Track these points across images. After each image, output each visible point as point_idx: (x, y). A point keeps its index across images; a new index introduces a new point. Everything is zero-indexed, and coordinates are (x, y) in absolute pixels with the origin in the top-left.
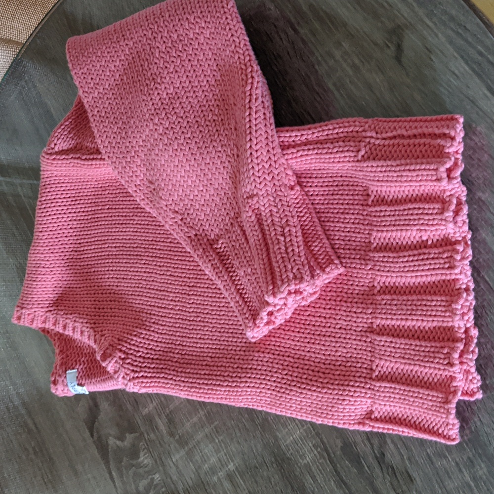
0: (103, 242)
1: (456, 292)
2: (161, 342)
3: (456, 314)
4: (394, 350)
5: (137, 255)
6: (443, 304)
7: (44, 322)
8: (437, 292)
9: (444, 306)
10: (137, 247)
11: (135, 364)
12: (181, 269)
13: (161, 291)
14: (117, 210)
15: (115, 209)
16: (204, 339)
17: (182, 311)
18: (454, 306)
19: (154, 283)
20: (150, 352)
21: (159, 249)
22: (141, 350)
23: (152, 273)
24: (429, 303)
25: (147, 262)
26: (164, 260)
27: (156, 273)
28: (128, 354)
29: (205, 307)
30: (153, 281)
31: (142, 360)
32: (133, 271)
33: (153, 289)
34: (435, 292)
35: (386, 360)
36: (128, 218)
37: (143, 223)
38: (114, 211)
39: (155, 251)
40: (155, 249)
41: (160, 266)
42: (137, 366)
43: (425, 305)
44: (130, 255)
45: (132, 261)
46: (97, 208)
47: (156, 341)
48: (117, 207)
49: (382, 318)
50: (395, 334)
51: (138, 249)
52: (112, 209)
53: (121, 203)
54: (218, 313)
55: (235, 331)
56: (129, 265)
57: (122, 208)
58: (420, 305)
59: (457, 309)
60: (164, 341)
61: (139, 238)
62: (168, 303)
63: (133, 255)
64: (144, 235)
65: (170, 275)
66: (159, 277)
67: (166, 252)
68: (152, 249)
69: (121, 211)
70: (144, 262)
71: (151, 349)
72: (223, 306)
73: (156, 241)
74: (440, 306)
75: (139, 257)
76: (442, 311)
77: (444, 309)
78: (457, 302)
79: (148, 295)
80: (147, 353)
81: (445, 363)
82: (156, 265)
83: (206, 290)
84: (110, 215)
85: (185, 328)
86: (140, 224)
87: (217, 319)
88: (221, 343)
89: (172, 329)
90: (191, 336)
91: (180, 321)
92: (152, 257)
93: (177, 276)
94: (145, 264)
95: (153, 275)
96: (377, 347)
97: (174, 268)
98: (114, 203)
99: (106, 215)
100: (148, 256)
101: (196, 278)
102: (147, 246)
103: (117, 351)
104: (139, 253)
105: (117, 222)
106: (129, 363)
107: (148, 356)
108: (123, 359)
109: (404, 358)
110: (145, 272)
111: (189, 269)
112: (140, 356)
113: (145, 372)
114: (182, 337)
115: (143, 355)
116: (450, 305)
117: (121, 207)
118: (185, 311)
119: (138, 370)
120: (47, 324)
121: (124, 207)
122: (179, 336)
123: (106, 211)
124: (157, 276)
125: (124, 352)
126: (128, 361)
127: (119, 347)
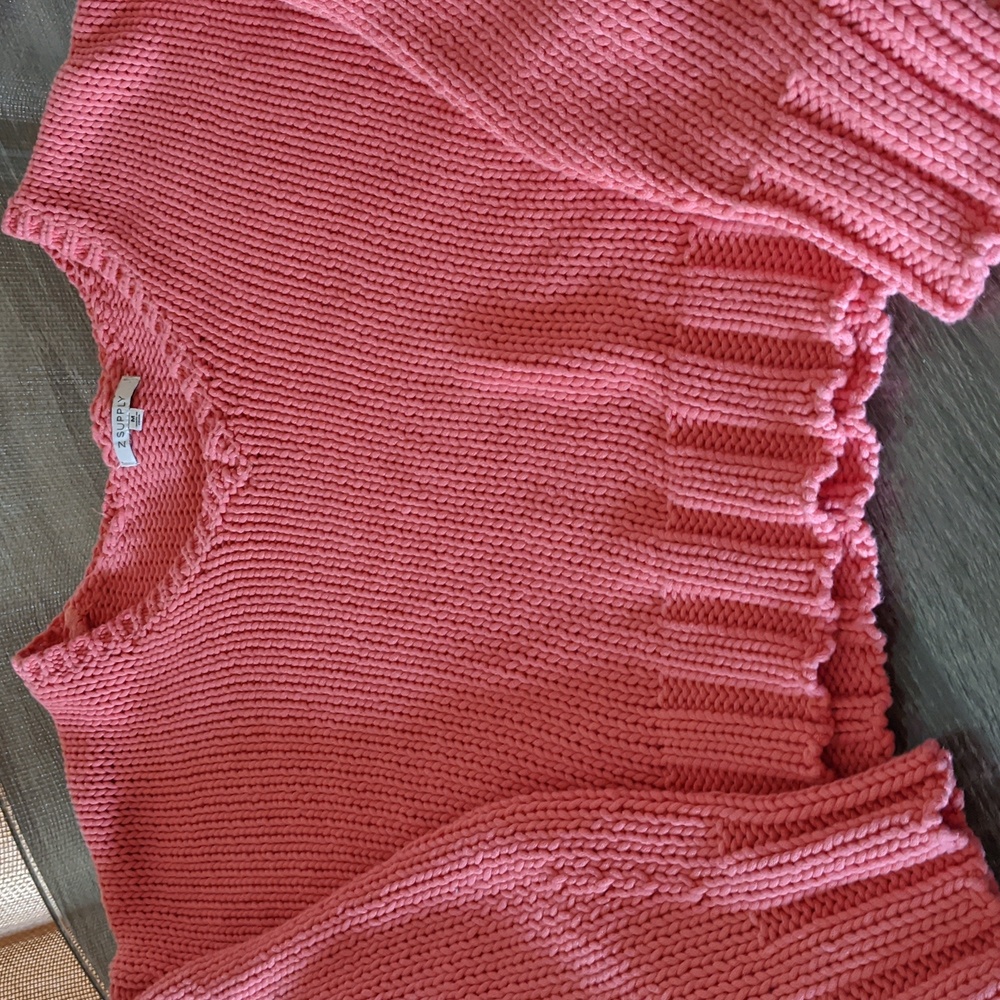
0: (178, 101)
1: (843, 274)
2: (265, 346)
3: (834, 321)
4: (708, 386)
5: (238, 150)
6: (812, 295)
7: (38, 232)
8: (806, 269)
9: (814, 300)
10: (240, 132)
11: (228, 389)
12: (320, 191)
13: (273, 235)
14: (216, 41)
15: (213, 36)
16: (345, 347)
17: (310, 282)
18: (833, 303)
19: (263, 218)
20: (248, 365)
21: (283, 144)
23: (261, 194)
24: (784, 291)
25: (255, 169)
26: (290, 169)
27: (269, 196)
28: (215, 369)
29: (355, 280)
30: (261, 212)
31: (238, 383)
32: (228, 184)
33: (260, 230)
34: (802, 269)
35: (692, 407)
36: (234, 64)
37: (260, 79)
38: (209, 40)
39: (274, 147)
40: (276, 142)
41: (279, 181)
42: (230, 394)
43: (778, 295)
44: (225, 147)
45: (227, 161)
46: (177, 25)
47: (258, 344)
48: (218, 33)
49: (694, 317)
50: (718, 353)
51: (241, 138)
52: (206, 34)
53: (227, 26)
54: (378, 298)
55: (406, 341)
56: (222, 170)
57: (226, 39)
58: (769, 293)
59: (837, 310)
60: (270, 343)
61: (247, 113)
62: (284, 262)
63: (232, 149)
64: (259, 106)
65: (298, 204)
66: (275, 205)
67: (295, 152)
68: (269, 140)
69: (223, 43)
70: (248, 167)
71: (250, 359)
72: (390, 286)
73: (278, 124)
74: (805, 298)
75: (241, 156)
76: (808, 311)
77: (811, 307)
78: (841, 296)
79: (249, 242)
80: (245, 368)
81: (805, 412)
82: (271, 178)
83: (361, 246)
84: (200, 47)
85: (313, 320)
86: (254, 82)
87: (375, 311)
88: (379, 361)
89: (287, 319)
90: (322, 337)
91: (303, 304)
92: (266, 158)
93: (311, 207)
94: (251, 172)
95: (262, 199)
96: (675, 377)
97: (306, 188)
98: (213, 23)
99: (194, 45)
100: (259, 156)
101: (346, 216)
102: (259, 134)
103: (198, 364)
104: (243, 148)
105: (212, 67)
106: (218, 389)
107: (246, 374)
108: (209, 379)
109: (727, 403)
110: (249, 190)
111: (334, 195)
112: (234, 375)
113: (247, 407)
114: (305, 337)
115: (239, 372)
116: (826, 300)
117: (225, 34)
118: (317, 284)
119: (235, 402)
120: (43, 237)
121: (231, 36)
122: (298, 335)
123: (193, 37)
124: (271, 202)
126: (215, 384)
127: (202, 355)
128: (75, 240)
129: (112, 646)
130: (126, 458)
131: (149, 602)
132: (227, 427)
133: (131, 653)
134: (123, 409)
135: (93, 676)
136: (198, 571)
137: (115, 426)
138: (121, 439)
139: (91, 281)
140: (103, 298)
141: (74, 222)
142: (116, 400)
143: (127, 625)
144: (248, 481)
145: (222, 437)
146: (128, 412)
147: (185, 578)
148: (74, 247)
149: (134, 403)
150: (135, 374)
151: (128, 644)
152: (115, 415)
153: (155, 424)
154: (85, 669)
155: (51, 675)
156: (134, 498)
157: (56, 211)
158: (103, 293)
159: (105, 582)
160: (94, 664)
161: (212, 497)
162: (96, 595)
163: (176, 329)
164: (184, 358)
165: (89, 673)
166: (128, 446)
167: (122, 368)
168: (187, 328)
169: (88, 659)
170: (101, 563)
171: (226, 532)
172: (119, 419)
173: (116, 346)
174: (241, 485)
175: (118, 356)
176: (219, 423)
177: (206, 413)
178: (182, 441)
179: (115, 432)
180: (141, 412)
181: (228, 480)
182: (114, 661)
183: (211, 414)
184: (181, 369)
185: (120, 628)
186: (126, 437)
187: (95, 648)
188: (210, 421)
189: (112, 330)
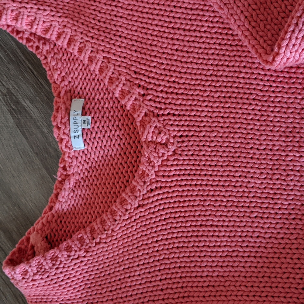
2: (185, 73)
7: (16, 19)
11: (158, 100)
20: (172, 85)
22: (162, 83)
28: (147, 89)
31: (165, 96)
42: (160, 102)
47: (180, 72)
60: (189, 71)
71: (174, 82)
80: (170, 87)
103: (135, 87)
106: (150, 100)
107: (171, 90)
108: (144, 95)
112: (162, 91)
113: (172, 109)
115: (165, 89)
119: (163, 106)
120: (19, 22)
125: (144, 88)
126: (149, 97)
127: (137, 82)
128: (41, 23)
129: (73, 253)
130: (78, 144)
131: (97, 225)
132: (159, 121)
133: (84, 257)
134: (78, 117)
135: (61, 273)
136: (137, 205)
137: (73, 127)
138: (77, 134)
139: (47, 47)
140: (56, 56)
141: (41, 12)
142: (72, 113)
143: (81, 240)
144: (174, 151)
145: (156, 127)
146: (80, 119)
147: (127, 210)
148: (40, 27)
149: (84, 113)
150: (80, 98)
151: (83, 251)
152: (72, 121)
153: (98, 124)
154: (57, 268)
155: (35, 274)
156: (81, 167)
157: (28, 6)
158: (55, 54)
159: (59, 217)
160: (62, 266)
161: (150, 162)
162: (53, 225)
163: (117, 68)
164: (124, 85)
165: (59, 271)
166: (81, 138)
167: (72, 95)
168: (125, 67)
169: (58, 263)
170: (57, 206)
171: (157, 181)
172: (75, 123)
173: (67, 83)
174: (170, 153)
175: (68, 88)
176: (153, 119)
177: (143, 114)
178: (118, 133)
179: (72, 130)
180: (90, 118)
181: (162, 151)
182: (74, 262)
183: (146, 115)
184: (122, 91)
185: (78, 242)
186: (80, 133)
187: (63, 256)
188: (147, 119)
189: (63, 74)
